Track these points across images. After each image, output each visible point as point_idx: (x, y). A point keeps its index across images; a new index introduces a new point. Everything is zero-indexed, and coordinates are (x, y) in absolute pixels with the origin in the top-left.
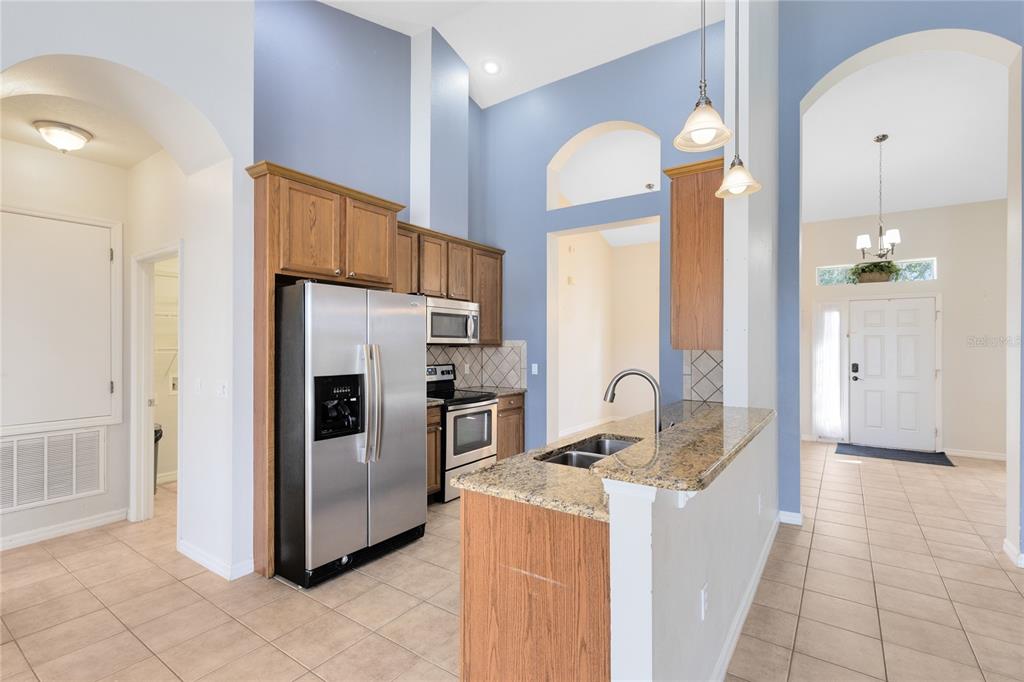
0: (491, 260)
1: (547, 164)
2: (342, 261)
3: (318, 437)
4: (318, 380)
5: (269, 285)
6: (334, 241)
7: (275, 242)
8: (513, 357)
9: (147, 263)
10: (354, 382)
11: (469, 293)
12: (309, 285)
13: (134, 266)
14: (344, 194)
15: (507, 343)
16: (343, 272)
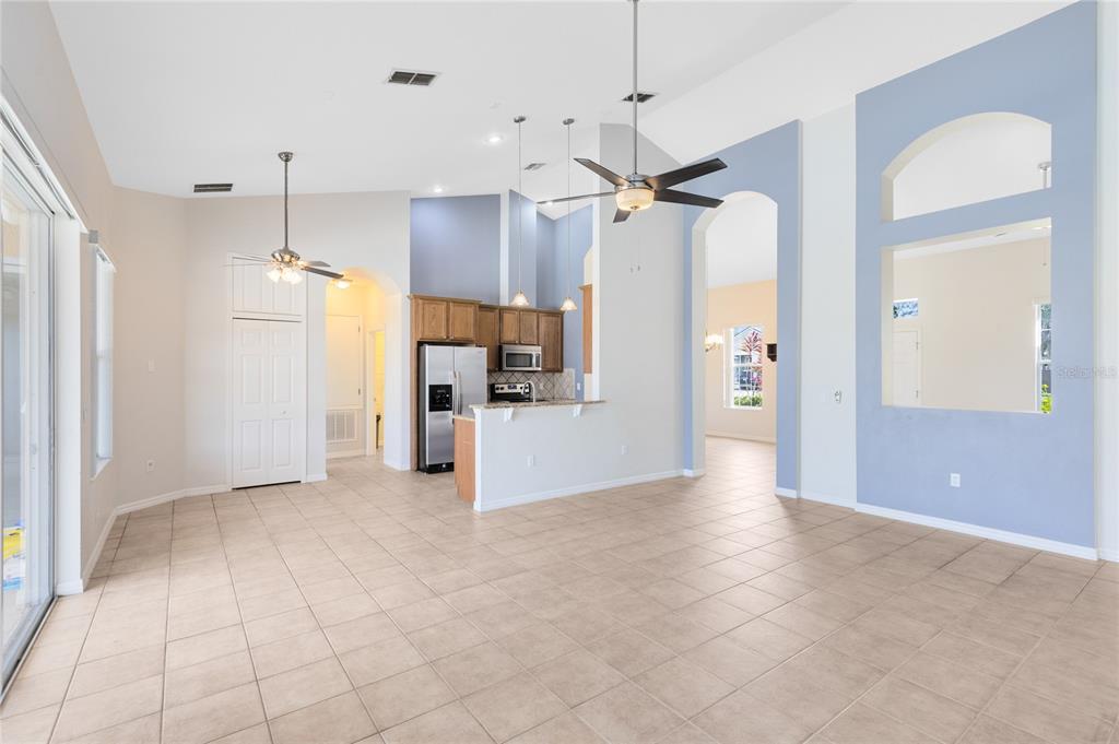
0: (554, 318)
1: (583, 257)
2: (448, 332)
3: (431, 410)
4: (430, 386)
5: (415, 346)
6: (444, 323)
7: (417, 328)
8: (568, 379)
9: (373, 333)
10: (449, 388)
11: (535, 339)
12: (427, 347)
13: (368, 335)
14: (448, 301)
15: (565, 370)
16: (448, 337)
